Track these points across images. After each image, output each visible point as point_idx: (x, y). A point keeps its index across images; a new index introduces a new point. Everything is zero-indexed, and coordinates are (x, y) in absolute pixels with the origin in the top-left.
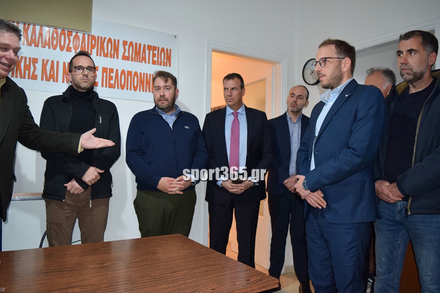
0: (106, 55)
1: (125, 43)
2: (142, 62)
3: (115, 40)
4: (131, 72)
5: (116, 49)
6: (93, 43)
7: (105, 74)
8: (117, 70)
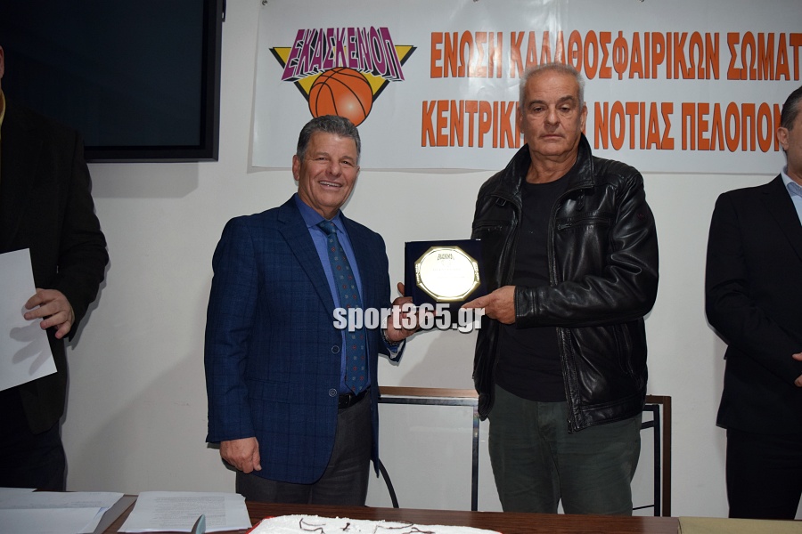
0: (688, 75)
1: (732, 38)
2: (778, 79)
3: (708, 35)
4: (753, 105)
5: (713, 57)
6: (658, 51)
7: (689, 117)
8: (717, 106)
